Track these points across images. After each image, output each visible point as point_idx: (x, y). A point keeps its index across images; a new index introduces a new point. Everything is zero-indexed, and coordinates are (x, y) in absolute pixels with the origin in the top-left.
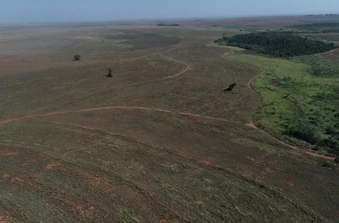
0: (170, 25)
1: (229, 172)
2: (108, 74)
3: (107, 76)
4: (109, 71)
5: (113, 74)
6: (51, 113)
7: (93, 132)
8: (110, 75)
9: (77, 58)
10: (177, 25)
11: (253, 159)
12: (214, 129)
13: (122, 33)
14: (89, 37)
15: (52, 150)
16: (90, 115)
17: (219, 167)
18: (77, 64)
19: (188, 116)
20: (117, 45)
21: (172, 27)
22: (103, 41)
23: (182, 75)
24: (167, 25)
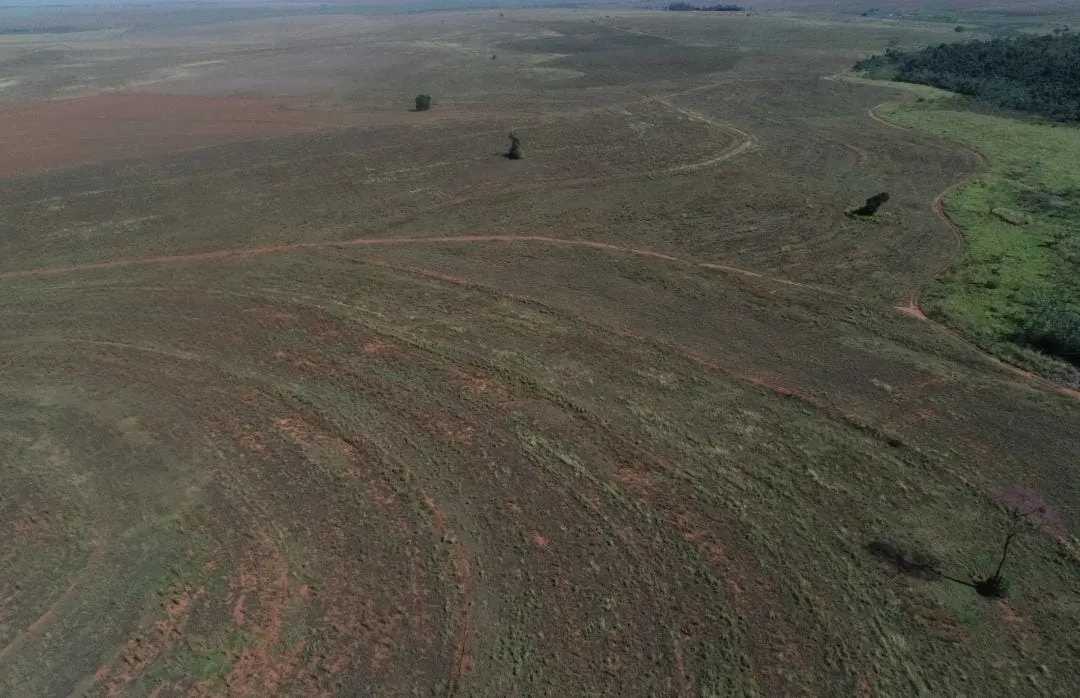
0: (710, 9)
1: (811, 406)
2: (508, 152)
3: (506, 156)
4: (510, 143)
5: (522, 151)
6: (360, 241)
7: (468, 288)
8: (513, 155)
9: (422, 104)
10: (735, 9)
11: (888, 387)
12: (795, 310)
13: (553, 34)
14: (454, 45)
15: (374, 316)
16: (459, 251)
17: (789, 392)
18: (422, 120)
19: (724, 273)
20: (535, 69)
21: (714, 15)
22: (494, 57)
23: (724, 162)
24: (698, 9)
